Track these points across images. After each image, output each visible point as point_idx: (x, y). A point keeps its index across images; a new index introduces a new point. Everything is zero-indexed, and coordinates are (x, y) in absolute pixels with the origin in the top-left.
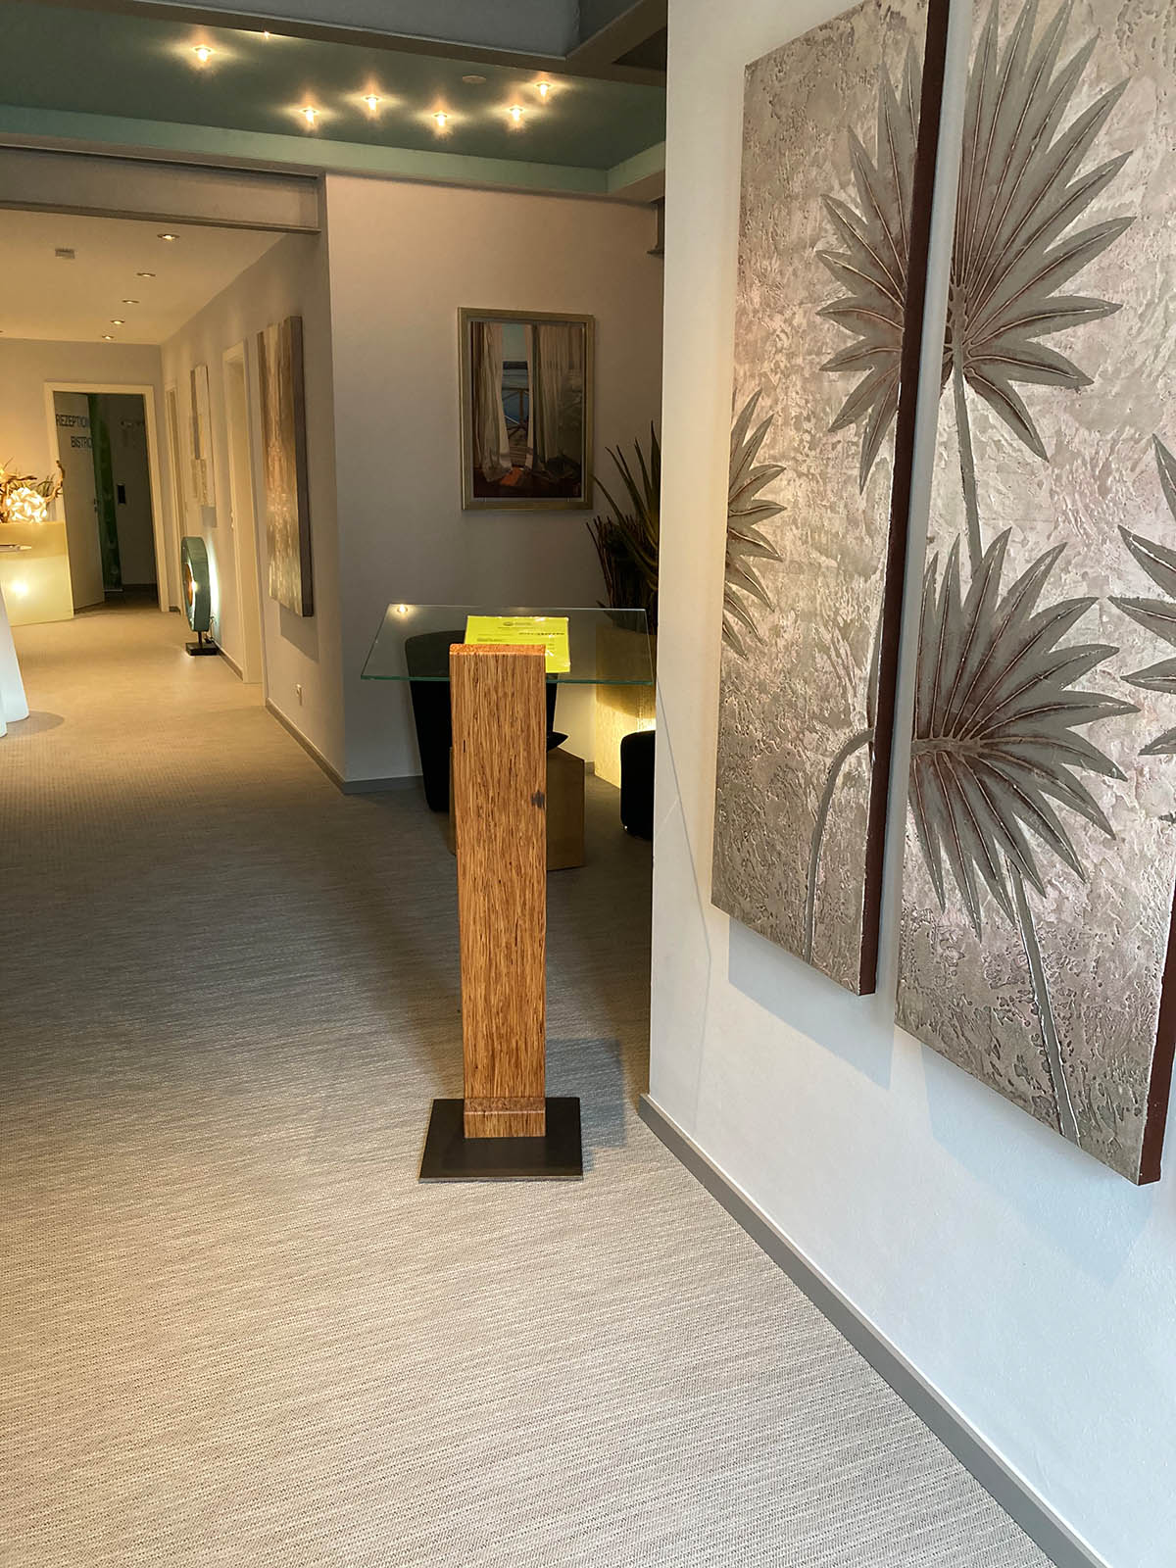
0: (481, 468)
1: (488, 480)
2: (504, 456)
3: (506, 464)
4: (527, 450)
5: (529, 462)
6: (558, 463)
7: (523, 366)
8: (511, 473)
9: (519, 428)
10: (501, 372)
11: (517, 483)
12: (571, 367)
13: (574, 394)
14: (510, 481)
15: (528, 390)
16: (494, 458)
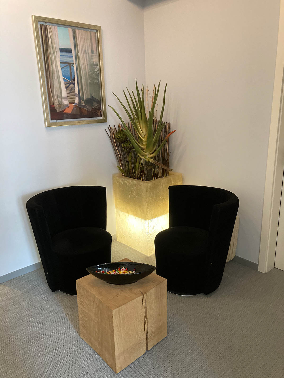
0: (53, 104)
1: (58, 111)
2: (65, 98)
3: (66, 102)
4: (75, 95)
5: (77, 101)
6: (90, 101)
7: (69, 51)
8: (69, 107)
9: (70, 83)
10: (59, 53)
11: (72, 112)
12: (92, 52)
13: (95, 67)
14: (68, 111)
15: (73, 64)
16: (60, 99)
